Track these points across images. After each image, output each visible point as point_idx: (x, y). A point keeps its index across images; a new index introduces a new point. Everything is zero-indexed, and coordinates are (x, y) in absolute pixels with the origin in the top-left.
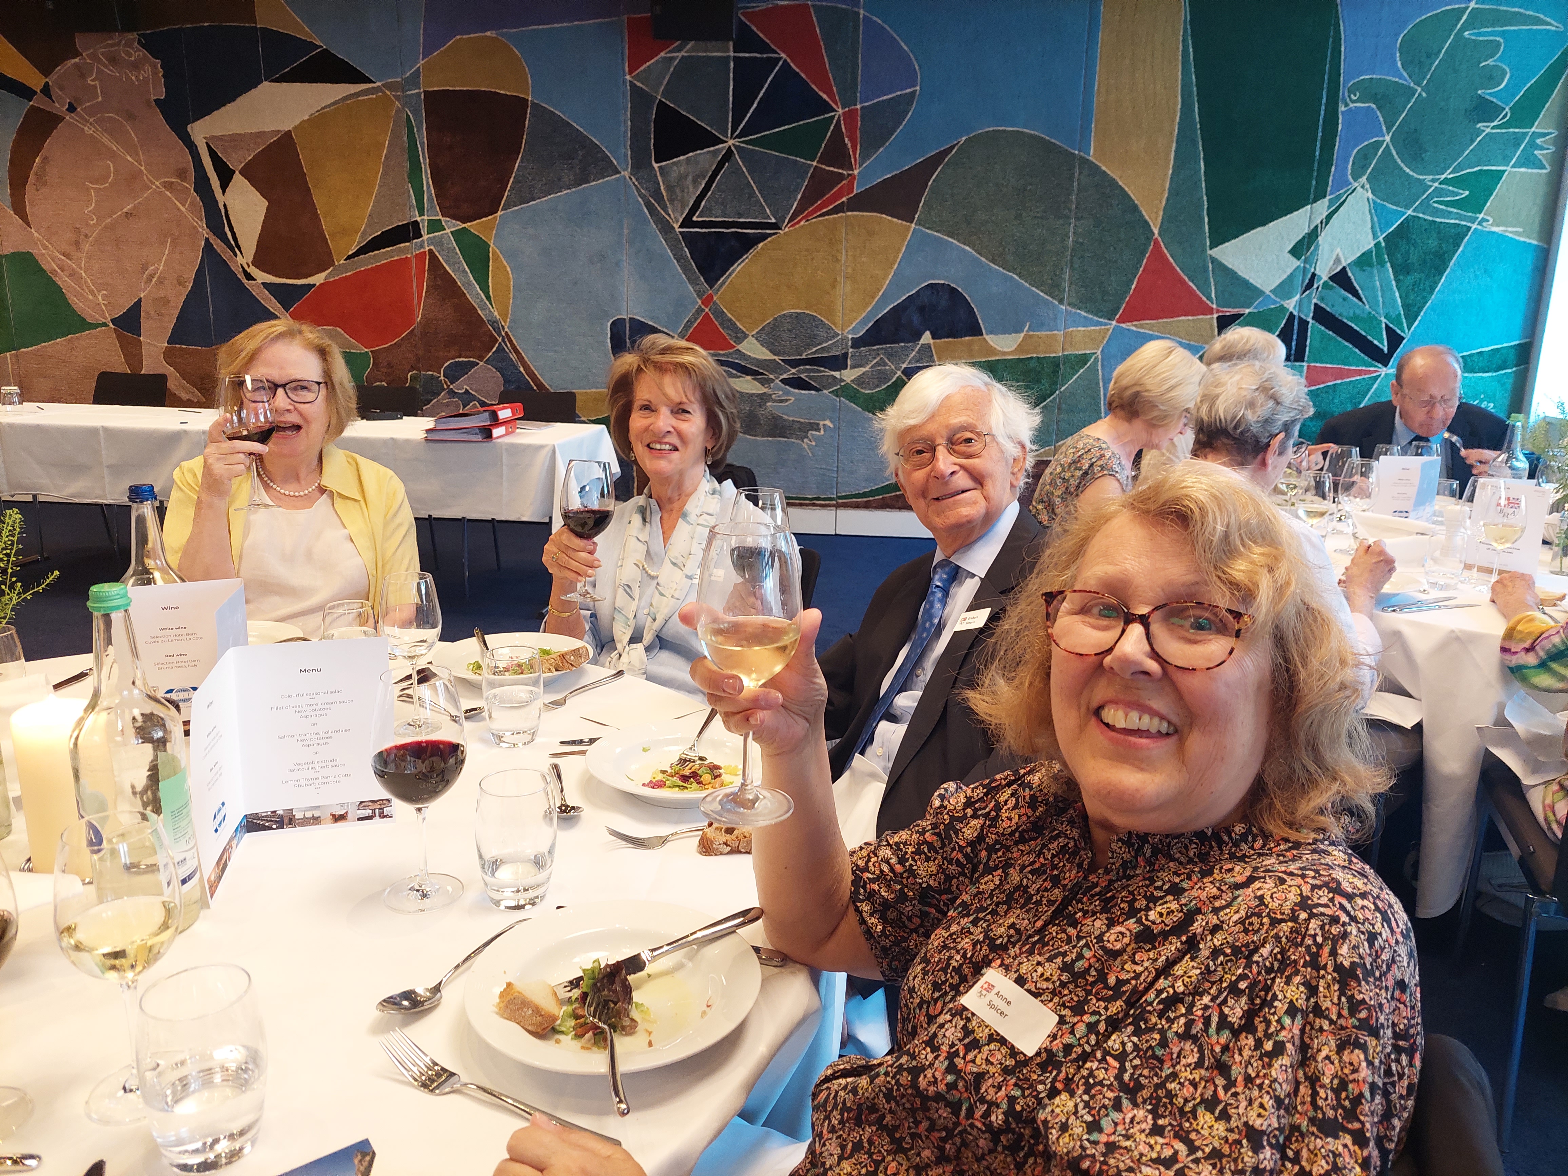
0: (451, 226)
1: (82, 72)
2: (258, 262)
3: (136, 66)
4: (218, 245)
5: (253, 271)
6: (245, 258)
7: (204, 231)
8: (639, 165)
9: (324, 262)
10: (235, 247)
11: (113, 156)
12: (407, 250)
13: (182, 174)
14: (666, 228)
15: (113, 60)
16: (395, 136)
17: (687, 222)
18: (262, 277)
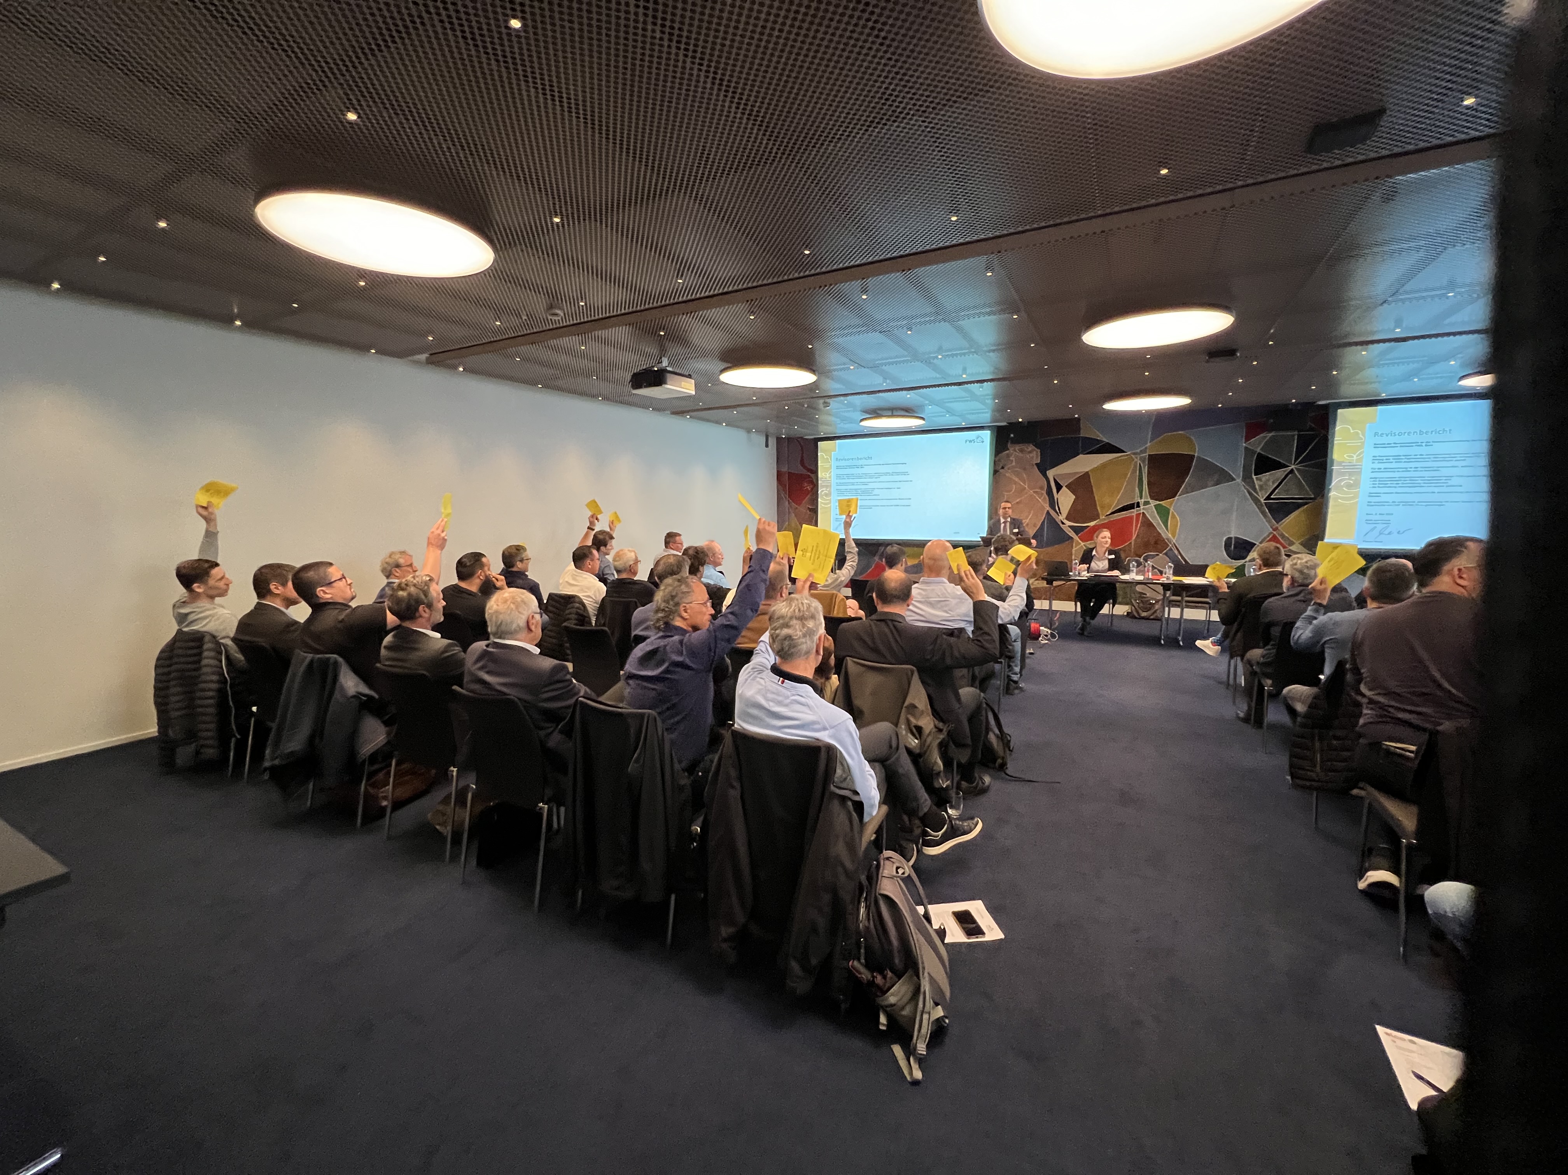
0: (1153, 503)
1: (1008, 456)
2: (1067, 518)
3: (1030, 452)
4: (1052, 513)
5: (1065, 521)
6: (1062, 517)
7: (1048, 508)
8: (1247, 478)
9: (1096, 517)
10: (1059, 513)
11: (1015, 483)
12: (1134, 512)
13: (1042, 488)
14: (1256, 501)
15: (1022, 451)
16: (1134, 471)
17: (1268, 498)
18: (1068, 523)
